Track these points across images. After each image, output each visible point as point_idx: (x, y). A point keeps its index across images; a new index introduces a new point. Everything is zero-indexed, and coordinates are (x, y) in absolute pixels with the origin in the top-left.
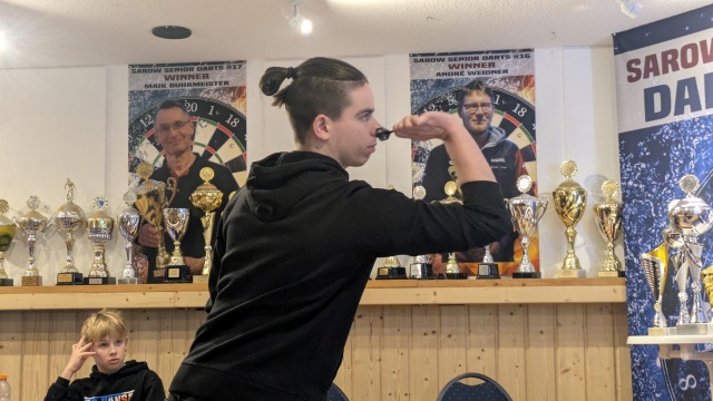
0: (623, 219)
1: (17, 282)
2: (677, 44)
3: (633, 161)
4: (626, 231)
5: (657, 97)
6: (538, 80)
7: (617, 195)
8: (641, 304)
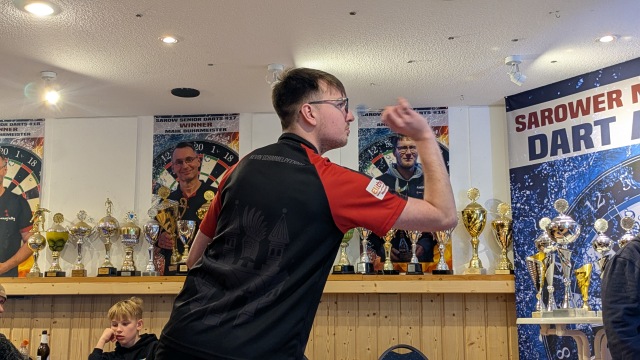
0: (514, 232)
1: (69, 273)
2: (552, 104)
3: (520, 190)
4: (515, 240)
5: (538, 143)
6: (451, 129)
7: (509, 214)
8: (527, 294)
